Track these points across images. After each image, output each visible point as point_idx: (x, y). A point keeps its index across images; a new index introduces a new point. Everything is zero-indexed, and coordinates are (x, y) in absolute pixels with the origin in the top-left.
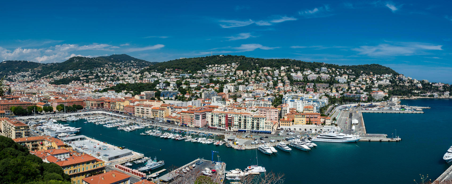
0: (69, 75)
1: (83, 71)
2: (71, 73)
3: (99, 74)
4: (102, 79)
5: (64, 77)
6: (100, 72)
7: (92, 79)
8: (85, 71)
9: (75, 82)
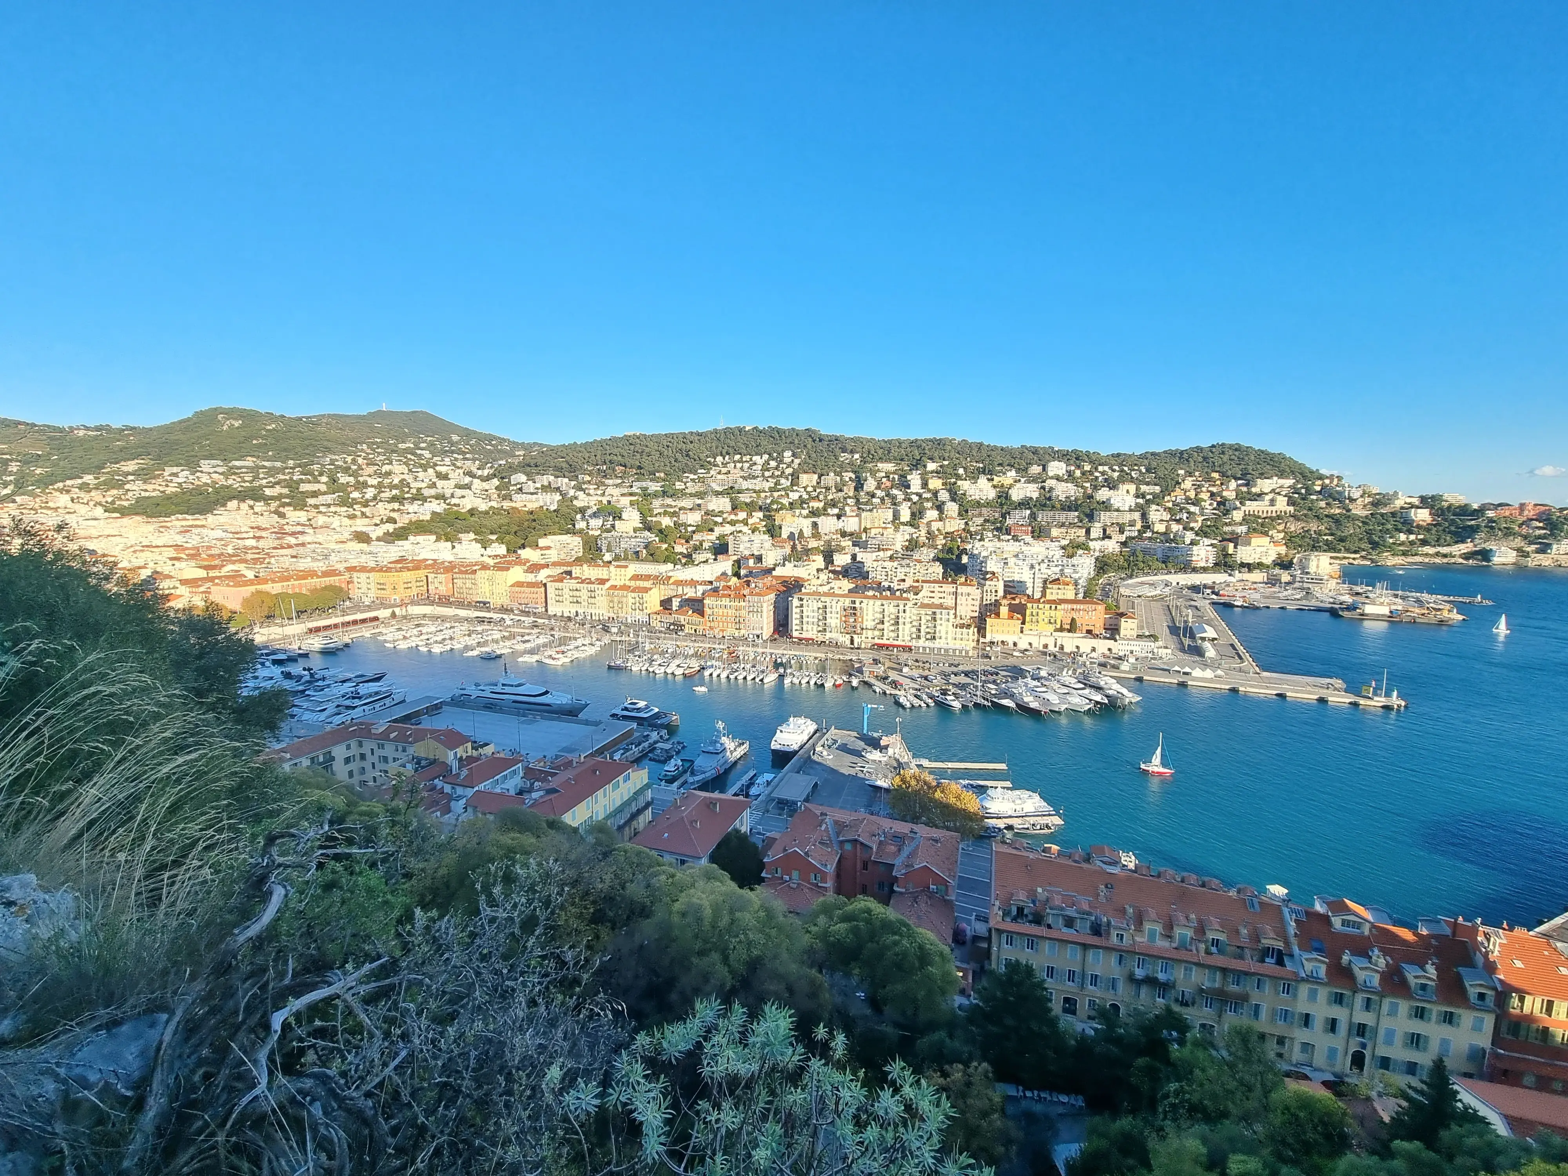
0: (205, 479)
1: (266, 464)
2: (212, 470)
3: (343, 479)
4: (355, 495)
5: (180, 484)
6: (346, 470)
7: (315, 494)
8: (278, 464)
9: (244, 506)
